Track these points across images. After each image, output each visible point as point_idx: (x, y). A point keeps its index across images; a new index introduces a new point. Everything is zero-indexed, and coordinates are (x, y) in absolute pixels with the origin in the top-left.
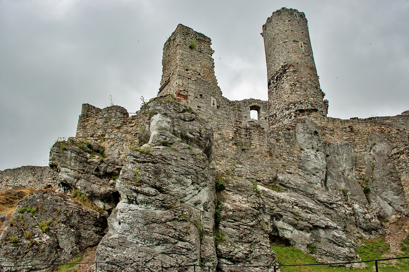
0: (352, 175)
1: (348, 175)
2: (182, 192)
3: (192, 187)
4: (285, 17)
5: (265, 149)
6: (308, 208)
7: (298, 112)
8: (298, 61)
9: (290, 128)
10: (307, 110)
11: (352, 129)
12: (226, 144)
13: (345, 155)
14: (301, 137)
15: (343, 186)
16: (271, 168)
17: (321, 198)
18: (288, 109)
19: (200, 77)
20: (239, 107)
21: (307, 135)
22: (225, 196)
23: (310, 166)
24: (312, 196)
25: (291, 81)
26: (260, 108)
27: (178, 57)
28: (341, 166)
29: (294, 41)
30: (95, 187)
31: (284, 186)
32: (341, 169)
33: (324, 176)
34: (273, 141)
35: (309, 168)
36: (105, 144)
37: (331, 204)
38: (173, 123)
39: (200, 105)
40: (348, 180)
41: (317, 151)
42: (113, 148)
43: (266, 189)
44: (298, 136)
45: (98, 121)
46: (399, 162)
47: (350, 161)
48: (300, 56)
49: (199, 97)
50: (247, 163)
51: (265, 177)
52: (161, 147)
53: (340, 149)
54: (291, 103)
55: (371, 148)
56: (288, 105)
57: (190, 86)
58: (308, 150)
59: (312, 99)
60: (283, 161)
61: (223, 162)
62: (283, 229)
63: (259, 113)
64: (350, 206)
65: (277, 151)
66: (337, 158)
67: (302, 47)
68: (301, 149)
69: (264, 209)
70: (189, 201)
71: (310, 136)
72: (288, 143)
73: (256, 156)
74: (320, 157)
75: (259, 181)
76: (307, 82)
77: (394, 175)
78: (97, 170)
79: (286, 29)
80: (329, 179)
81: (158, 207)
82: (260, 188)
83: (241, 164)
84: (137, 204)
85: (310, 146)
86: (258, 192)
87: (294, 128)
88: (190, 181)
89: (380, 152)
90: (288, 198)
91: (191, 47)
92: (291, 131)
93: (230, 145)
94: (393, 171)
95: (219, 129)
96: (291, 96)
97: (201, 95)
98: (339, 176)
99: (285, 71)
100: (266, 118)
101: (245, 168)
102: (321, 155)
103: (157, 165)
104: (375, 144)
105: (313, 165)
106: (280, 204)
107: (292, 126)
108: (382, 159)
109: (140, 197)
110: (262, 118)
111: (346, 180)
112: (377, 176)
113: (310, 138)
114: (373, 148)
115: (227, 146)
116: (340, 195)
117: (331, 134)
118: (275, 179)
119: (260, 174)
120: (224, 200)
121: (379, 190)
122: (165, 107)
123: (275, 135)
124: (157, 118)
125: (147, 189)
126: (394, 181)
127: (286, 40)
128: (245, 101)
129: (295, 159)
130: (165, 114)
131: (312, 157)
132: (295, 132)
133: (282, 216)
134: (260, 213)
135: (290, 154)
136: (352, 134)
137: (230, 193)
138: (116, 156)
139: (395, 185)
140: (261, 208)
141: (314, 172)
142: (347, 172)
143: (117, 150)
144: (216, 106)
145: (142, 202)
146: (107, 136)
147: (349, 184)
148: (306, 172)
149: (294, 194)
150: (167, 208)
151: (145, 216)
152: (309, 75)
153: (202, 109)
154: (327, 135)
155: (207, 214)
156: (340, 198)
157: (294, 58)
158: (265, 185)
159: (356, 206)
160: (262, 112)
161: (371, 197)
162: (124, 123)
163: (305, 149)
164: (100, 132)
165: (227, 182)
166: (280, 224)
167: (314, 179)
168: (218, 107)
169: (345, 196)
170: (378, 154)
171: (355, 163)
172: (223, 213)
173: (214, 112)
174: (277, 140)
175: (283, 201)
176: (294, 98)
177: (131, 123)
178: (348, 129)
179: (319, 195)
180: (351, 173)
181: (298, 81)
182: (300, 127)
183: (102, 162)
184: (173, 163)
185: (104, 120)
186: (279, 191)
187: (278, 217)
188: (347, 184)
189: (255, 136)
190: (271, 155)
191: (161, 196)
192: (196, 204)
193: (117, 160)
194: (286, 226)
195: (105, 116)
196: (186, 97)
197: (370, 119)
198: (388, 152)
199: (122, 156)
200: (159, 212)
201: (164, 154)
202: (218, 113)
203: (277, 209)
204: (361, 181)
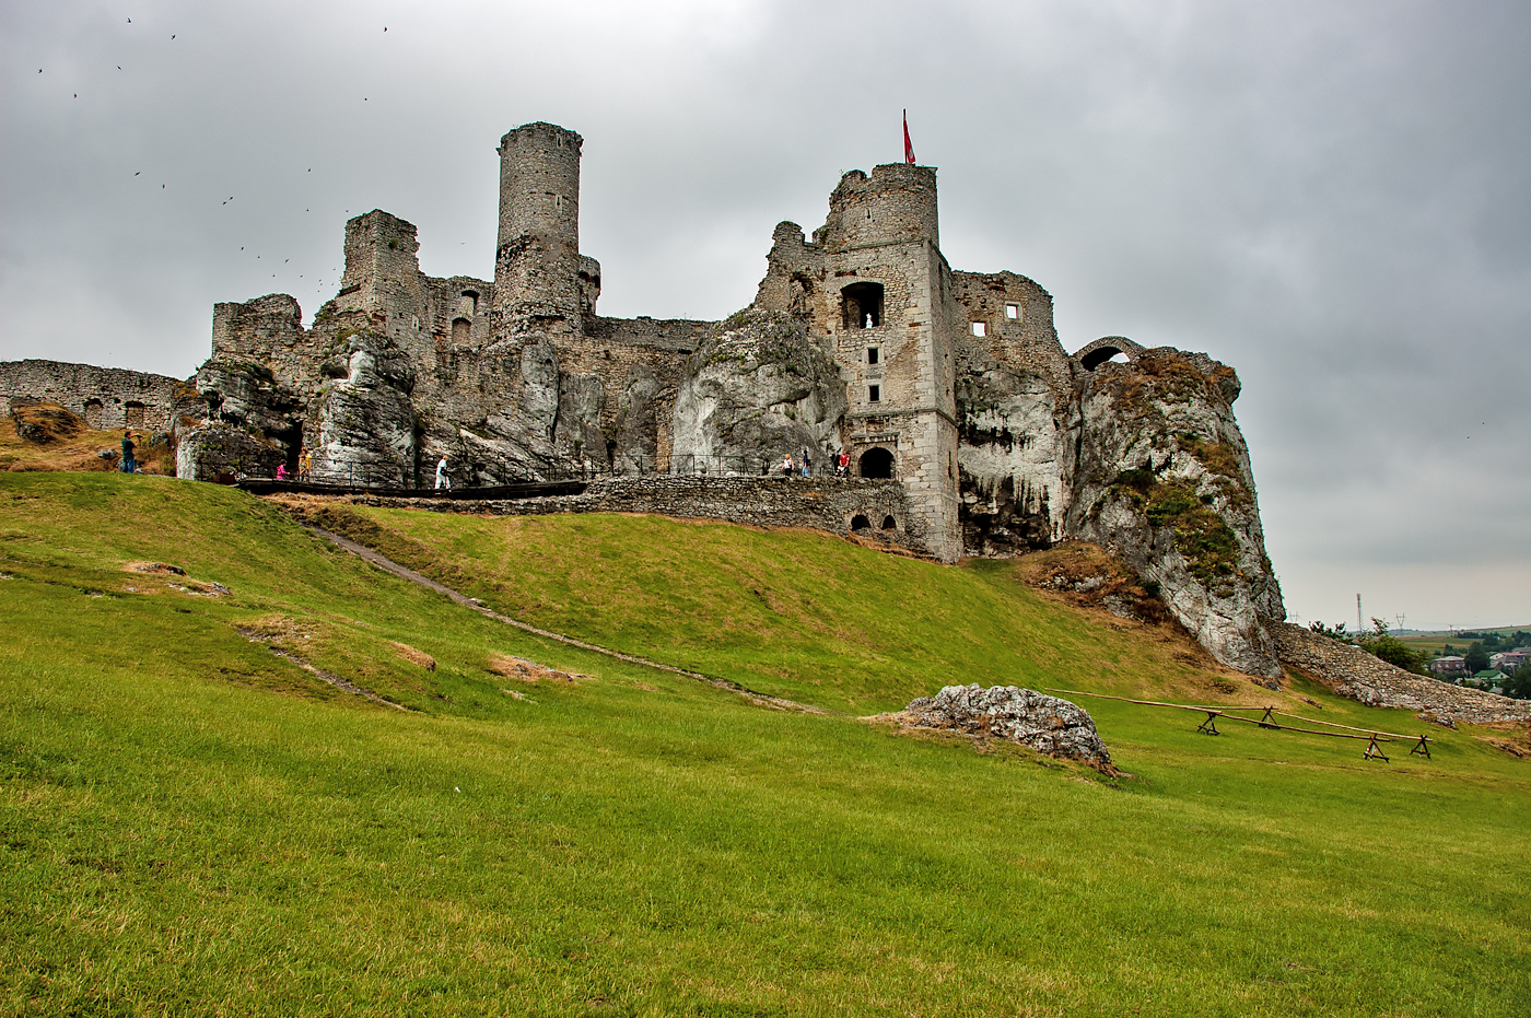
0: (595, 423)
1: (588, 421)
2: (388, 437)
3: (398, 432)
4: (540, 142)
5: (475, 382)
6: (515, 460)
7: (534, 319)
8: (548, 231)
9: (513, 351)
10: (548, 318)
11: (608, 355)
12: (427, 377)
13: (588, 393)
14: (527, 367)
15: (577, 435)
16: (481, 407)
17: (537, 451)
18: (519, 312)
19: (400, 288)
20: (444, 291)
21: (535, 365)
22: (425, 441)
23: (534, 407)
24: (526, 447)
25: (530, 267)
26: (478, 295)
27: (374, 261)
28: (580, 408)
29: (547, 193)
30: (272, 422)
31: (494, 433)
32: (578, 412)
33: (552, 421)
34: (487, 371)
35: (532, 410)
36: (274, 367)
37: (548, 458)
38: (377, 362)
39: (400, 327)
40: (586, 428)
41: (547, 387)
42: (284, 373)
43: (471, 435)
44: (523, 365)
45: (258, 333)
46: (660, 410)
47: (595, 403)
48: (553, 222)
49: (398, 316)
50: (451, 401)
51: (472, 419)
52: (367, 390)
53: (582, 385)
54: (525, 303)
55: (630, 386)
56: (521, 307)
57: (389, 302)
58: (534, 385)
59: (559, 299)
60: (498, 399)
61: (422, 399)
62: (485, 480)
63: (476, 303)
64: (580, 462)
65: (491, 385)
66: (576, 397)
67: (558, 204)
68: (526, 383)
69: (466, 457)
70: (394, 445)
71: (539, 366)
72: (509, 373)
73: (462, 392)
74: (549, 396)
75: (464, 424)
76: (555, 270)
77: (651, 427)
78: (271, 401)
79: (537, 168)
80: (559, 425)
81: (371, 450)
82: (464, 433)
83: (443, 401)
84: (351, 446)
85: (537, 380)
86: (461, 438)
87: (519, 352)
88: (395, 426)
89: (641, 393)
90: (495, 447)
91: (392, 246)
92: (515, 357)
93: (432, 378)
94: (650, 421)
95: (420, 358)
96: (527, 292)
97: (401, 314)
98: (574, 423)
99: (524, 247)
100: (486, 314)
101: (448, 408)
102: (551, 393)
103: (366, 410)
104: (636, 381)
105: (538, 407)
106: (484, 454)
107: (517, 349)
108: (640, 403)
109: (355, 441)
110: (480, 313)
111: (584, 428)
112: (628, 426)
113: (539, 370)
114: (633, 386)
115: (429, 380)
116: (570, 448)
117: (575, 361)
118: (484, 422)
119: (465, 415)
120: (424, 446)
121: (627, 445)
122: (368, 343)
123: (492, 362)
124: (359, 355)
125: (361, 434)
126: (647, 435)
127: (534, 190)
128: (454, 282)
129: (514, 396)
130: (369, 352)
131: (539, 395)
132: (520, 358)
133: (484, 466)
134: (461, 462)
135: (509, 389)
136: (608, 362)
137: (431, 438)
138: (290, 383)
139: (647, 440)
140: (463, 456)
141: (538, 415)
142: (587, 417)
143: (290, 376)
144: (417, 327)
145: (356, 445)
146: (274, 355)
147: (586, 434)
148: (528, 415)
149: (504, 443)
150: (377, 451)
151: (361, 457)
152: (561, 258)
153: (401, 333)
154: (569, 362)
155: (409, 459)
156: (568, 451)
157: (542, 225)
158: (471, 429)
159: (588, 463)
160: (481, 303)
161: (616, 452)
162: (299, 340)
163: (531, 383)
164: (262, 349)
165: (427, 425)
166: (482, 474)
167: (537, 424)
168: (420, 328)
169: (577, 449)
170: (636, 396)
171: (603, 405)
172: (424, 459)
173: (416, 335)
174: (494, 370)
175: (488, 450)
176: (531, 296)
177: (307, 341)
178: (603, 355)
179: (535, 445)
180: (593, 420)
181: (541, 268)
182: (527, 352)
183: (275, 390)
184: (381, 408)
185: (267, 332)
186: (486, 438)
187: (481, 467)
188: (584, 435)
189: (464, 365)
190: (482, 390)
191: (372, 441)
192: (400, 448)
193: (291, 389)
194: (488, 477)
195: (269, 326)
196: (383, 319)
197: (671, 322)
198: (653, 394)
199: (297, 385)
200: (371, 454)
201: (372, 399)
202: (420, 336)
203: (481, 459)
204: (608, 431)
